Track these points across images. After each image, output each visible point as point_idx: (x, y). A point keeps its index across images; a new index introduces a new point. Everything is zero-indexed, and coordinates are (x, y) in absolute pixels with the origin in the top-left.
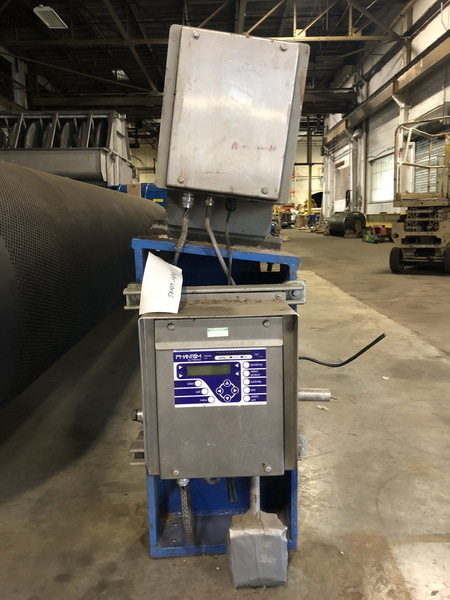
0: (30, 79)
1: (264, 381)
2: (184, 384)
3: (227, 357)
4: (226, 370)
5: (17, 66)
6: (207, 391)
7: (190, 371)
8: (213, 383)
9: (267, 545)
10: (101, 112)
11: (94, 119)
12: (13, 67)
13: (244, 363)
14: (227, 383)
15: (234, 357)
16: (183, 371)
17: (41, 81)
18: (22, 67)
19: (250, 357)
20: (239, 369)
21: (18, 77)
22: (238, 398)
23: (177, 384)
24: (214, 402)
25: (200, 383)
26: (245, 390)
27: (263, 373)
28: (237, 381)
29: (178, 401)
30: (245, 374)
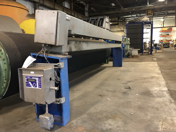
0: (89, 9)
1: (41, 84)
2: (27, 82)
3: (34, 78)
4: (34, 81)
5: (86, 6)
6: (31, 85)
7: (29, 80)
8: (32, 83)
9: (45, 120)
10: (102, 16)
11: (100, 19)
12: (85, 6)
13: (37, 79)
14: (34, 83)
15: (35, 78)
16: (27, 80)
17: (92, 9)
18: (88, 6)
19: (38, 78)
20: (36, 81)
21: (86, 9)
22: (36, 87)
23: (26, 82)
24: (32, 87)
25: (30, 83)
26: (37, 85)
27: (40, 82)
28: (36, 83)
29: (27, 86)
30: (37, 82)
